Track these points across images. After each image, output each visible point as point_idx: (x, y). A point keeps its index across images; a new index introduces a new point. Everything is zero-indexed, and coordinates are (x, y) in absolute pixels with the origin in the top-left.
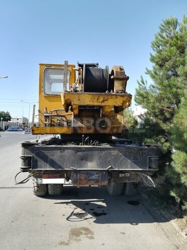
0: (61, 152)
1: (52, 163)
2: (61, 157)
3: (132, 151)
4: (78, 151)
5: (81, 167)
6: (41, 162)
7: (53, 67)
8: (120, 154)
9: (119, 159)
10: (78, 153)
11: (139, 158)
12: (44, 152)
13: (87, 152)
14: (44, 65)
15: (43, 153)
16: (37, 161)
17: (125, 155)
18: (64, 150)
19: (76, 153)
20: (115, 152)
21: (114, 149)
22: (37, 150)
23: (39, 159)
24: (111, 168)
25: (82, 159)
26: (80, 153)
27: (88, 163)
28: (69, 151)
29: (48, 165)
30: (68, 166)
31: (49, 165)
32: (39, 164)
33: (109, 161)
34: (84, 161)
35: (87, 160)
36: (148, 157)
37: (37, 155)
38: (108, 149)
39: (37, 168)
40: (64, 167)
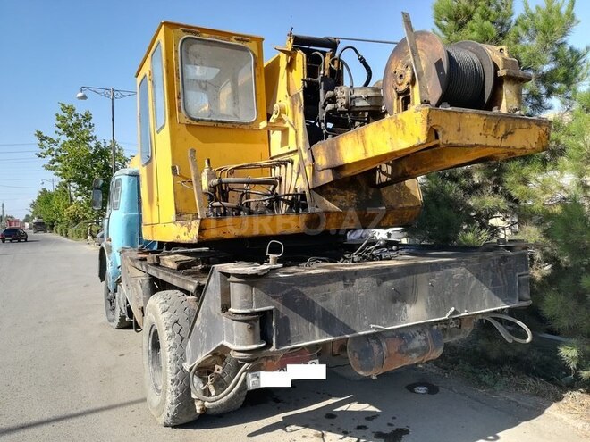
0: (346, 286)
1: (327, 322)
2: (348, 299)
3: (489, 265)
4: (384, 279)
5: (394, 320)
6: (298, 324)
7: (205, 37)
8: (470, 275)
9: (468, 288)
10: (385, 283)
11: (501, 280)
12: (303, 290)
13: (402, 279)
14: (177, 26)
15: (300, 293)
16: (286, 319)
17: (477, 277)
18: (352, 280)
19: (379, 284)
20: (458, 272)
21: (458, 264)
22: (284, 288)
23: (291, 314)
24: (455, 312)
25: (394, 300)
26: (389, 284)
27: (408, 306)
28: (364, 280)
29: (317, 329)
30: (365, 323)
31: (319, 327)
32: (293, 328)
33: (449, 296)
34: (398, 304)
35: (404, 301)
36: (517, 275)
37: (287, 302)
38: (445, 265)
39: (289, 343)
40: (357, 328)
